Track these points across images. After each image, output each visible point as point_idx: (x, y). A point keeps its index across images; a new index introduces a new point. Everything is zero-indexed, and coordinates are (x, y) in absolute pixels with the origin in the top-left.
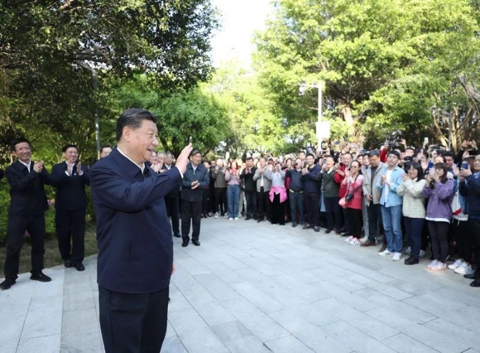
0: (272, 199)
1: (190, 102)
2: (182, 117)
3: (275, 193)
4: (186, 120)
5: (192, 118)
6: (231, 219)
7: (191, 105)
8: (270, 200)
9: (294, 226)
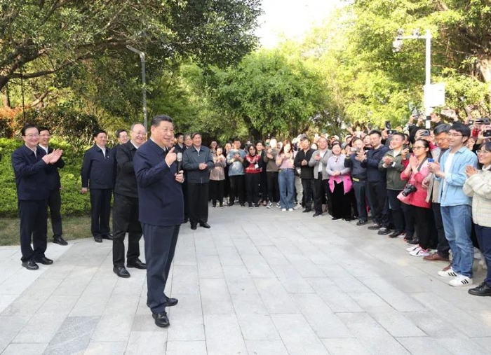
0: (332, 188)
1: (271, 72)
2: (260, 91)
3: (335, 182)
4: (265, 94)
5: (271, 91)
6: (284, 210)
7: (273, 75)
8: (330, 190)
9: (359, 224)
